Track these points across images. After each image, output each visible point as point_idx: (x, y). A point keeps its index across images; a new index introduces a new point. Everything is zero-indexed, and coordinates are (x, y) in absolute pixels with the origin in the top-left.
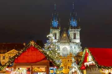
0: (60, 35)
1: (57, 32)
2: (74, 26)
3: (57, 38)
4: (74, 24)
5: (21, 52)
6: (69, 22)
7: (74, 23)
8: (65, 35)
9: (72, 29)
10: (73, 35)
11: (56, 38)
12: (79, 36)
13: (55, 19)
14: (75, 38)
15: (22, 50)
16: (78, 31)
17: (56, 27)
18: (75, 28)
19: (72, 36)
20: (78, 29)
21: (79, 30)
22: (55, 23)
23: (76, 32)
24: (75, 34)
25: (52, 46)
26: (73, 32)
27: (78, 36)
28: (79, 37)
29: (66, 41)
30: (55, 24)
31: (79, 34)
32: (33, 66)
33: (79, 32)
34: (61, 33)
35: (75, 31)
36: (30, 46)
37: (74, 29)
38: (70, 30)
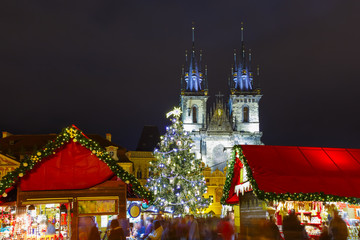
0: (208, 112)
1: (200, 103)
2: (244, 87)
3: (200, 121)
4: (244, 82)
5: (35, 159)
6: (232, 77)
7: (243, 79)
8: (220, 112)
9: (238, 95)
10: (240, 111)
11: (195, 121)
12: (257, 114)
13: (194, 68)
14: (246, 120)
15: (39, 154)
16: (253, 101)
17: (197, 89)
18: (246, 92)
19: (238, 115)
20: (254, 95)
21: (258, 97)
22: (194, 80)
23: (250, 104)
24: (246, 111)
25: (179, 143)
26: (240, 104)
27: (254, 116)
28: (257, 118)
29: (224, 130)
30: (194, 82)
31: (256, 110)
32: (79, 198)
33: (256, 105)
34: (210, 108)
35: (246, 101)
36: (65, 142)
37: (245, 95)
38: (235, 97)
